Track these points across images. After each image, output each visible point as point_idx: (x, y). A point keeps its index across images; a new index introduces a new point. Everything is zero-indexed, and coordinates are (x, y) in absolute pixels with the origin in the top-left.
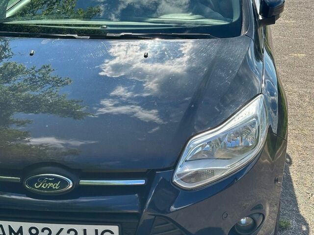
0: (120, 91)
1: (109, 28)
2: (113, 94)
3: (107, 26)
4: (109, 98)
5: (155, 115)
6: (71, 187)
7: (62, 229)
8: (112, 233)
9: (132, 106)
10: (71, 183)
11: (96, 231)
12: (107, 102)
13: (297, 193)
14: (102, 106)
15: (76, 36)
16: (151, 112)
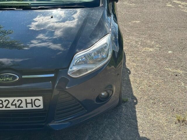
0: (41, 36)
1: (32, 5)
2: (37, 37)
3: (31, 3)
4: (36, 40)
5: (59, 46)
6: (18, 79)
7: (14, 100)
8: (39, 100)
9: (48, 43)
10: (18, 78)
11: (32, 100)
12: (34, 42)
13: (132, 86)
14: (32, 43)
15: (15, 9)
16: (58, 45)
